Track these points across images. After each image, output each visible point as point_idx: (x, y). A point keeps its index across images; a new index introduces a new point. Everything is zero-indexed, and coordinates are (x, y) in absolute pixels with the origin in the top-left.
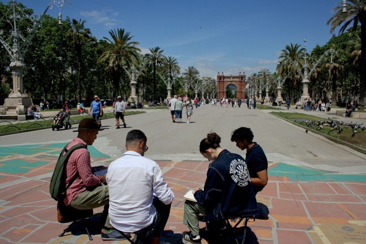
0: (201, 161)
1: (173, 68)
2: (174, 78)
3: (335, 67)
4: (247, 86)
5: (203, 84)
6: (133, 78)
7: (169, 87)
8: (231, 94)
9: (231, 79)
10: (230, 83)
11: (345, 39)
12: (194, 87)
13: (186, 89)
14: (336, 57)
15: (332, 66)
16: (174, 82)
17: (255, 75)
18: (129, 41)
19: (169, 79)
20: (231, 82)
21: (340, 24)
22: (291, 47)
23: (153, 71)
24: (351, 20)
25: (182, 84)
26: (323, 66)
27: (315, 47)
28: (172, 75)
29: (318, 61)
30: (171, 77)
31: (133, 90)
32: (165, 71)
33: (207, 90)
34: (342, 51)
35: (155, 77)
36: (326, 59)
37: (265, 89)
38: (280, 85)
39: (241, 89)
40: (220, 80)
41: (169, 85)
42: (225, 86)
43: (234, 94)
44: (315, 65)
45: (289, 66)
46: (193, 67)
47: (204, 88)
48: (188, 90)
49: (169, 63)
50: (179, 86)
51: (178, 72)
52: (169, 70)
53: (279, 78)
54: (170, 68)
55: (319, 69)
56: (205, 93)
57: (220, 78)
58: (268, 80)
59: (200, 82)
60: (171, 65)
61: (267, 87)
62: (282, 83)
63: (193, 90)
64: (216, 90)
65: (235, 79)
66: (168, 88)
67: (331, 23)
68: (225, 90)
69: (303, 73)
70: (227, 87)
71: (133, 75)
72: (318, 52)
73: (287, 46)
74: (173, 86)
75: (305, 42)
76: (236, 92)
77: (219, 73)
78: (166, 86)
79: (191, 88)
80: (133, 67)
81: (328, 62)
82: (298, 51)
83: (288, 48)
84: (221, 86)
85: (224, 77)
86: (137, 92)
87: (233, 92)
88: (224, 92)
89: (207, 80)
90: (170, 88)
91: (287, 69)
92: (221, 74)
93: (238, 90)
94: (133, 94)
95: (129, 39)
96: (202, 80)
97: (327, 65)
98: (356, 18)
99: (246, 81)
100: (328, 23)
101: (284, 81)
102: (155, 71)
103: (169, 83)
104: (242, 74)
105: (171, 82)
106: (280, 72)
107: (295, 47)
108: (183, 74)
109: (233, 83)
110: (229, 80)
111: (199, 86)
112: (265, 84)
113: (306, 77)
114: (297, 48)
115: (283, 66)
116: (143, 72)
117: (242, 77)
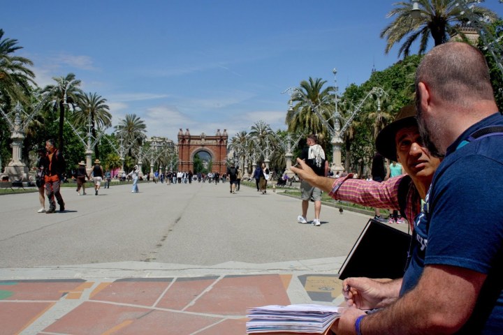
0: (171, 280)
1: (98, 114)
2: (99, 134)
3: (383, 118)
4: (230, 155)
5: (152, 148)
6: (17, 128)
7: (89, 150)
8: (201, 167)
9: (203, 142)
10: (201, 147)
11: (396, 74)
12: (136, 154)
13: (121, 155)
14: (385, 102)
15: (379, 116)
16: (98, 140)
17: (243, 134)
18: (11, 55)
19: (89, 134)
20: (203, 146)
21: (401, 37)
22: (309, 83)
23: (58, 120)
24: (418, 33)
25: (114, 146)
26: (365, 116)
27: (349, 86)
28: (96, 128)
29: (357, 108)
30: (94, 133)
31: (17, 151)
32: (81, 120)
33: (159, 159)
34: (393, 92)
35: (61, 130)
36: (369, 105)
37: (262, 158)
38: (289, 150)
39: (220, 158)
40: (183, 142)
41: (89, 147)
42: (192, 154)
43: (206, 167)
44: (352, 114)
45: (307, 117)
46: (135, 116)
47: (155, 156)
48: (125, 157)
49: (90, 106)
50: (109, 150)
51: (108, 123)
52: (90, 118)
53: (289, 137)
54: (93, 114)
55: (356, 124)
56: (156, 164)
57: (183, 138)
58: (267, 142)
59: (148, 144)
60: (93, 110)
61: (267, 153)
62: (294, 147)
63: (134, 158)
64: (175, 161)
65: (210, 142)
66: (87, 152)
67: (386, 35)
68: (192, 160)
69: (333, 127)
70: (195, 156)
71: (17, 121)
72: (354, 94)
73: (303, 82)
74: (96, 147)
75: (335, 73)
76: (210, 164)
77: (181, 130)
78: (82, 149)
79: (130, 154)
80: (17, 107)
81: (372, 110)
82: (321, 91)
83: (304, 85)
84: (185, 153)
85: (190, 138)
86: (25, 156)
87: (206, 165)
88: (189, 165)
89: (160, 143)
90: (91, 152)
91: (304, 122)
92: (184, 132)
93: (214, 160)
94: (16, 160)
95: (12, 50)
96: (151, 143)
97: (371, 115)
98: (425, 29)
99: (228, 144)
100: (382, 36)
101: (296, 143)
102: (62, 120)
103: (89, 142)
104: (222, 133)
105: (93, 140)
106: (292, 127)
107: (317, 84)
108: (116, 127)
109: (205, 148)
110: (198, 142)
111: (144, 151)
112: (262, 149)
113: (338, 134)
114: (321, 86)
115: (298, 115)
116: (40, 118)
117: (222, 139)
